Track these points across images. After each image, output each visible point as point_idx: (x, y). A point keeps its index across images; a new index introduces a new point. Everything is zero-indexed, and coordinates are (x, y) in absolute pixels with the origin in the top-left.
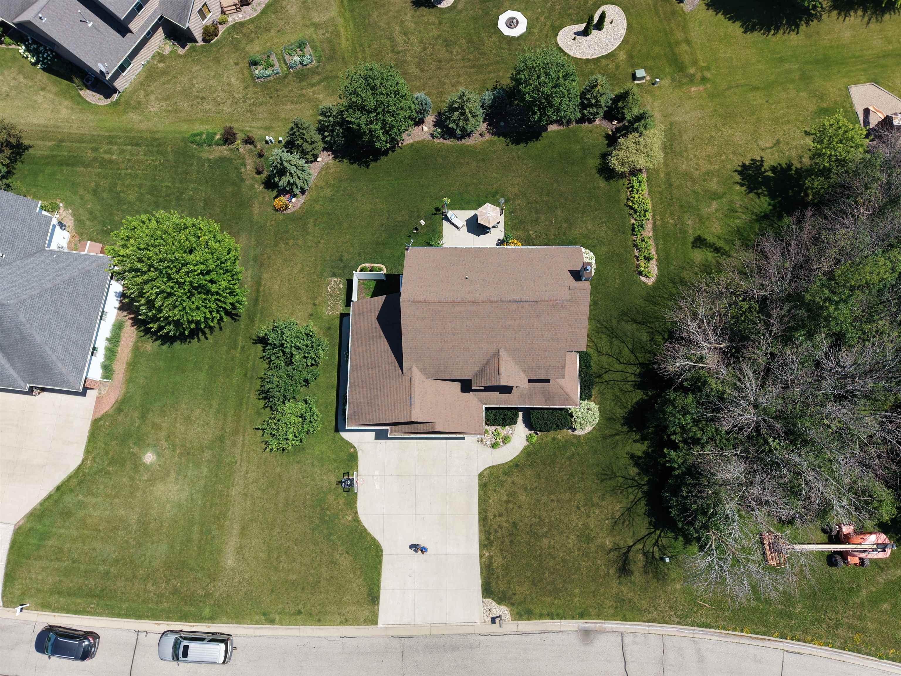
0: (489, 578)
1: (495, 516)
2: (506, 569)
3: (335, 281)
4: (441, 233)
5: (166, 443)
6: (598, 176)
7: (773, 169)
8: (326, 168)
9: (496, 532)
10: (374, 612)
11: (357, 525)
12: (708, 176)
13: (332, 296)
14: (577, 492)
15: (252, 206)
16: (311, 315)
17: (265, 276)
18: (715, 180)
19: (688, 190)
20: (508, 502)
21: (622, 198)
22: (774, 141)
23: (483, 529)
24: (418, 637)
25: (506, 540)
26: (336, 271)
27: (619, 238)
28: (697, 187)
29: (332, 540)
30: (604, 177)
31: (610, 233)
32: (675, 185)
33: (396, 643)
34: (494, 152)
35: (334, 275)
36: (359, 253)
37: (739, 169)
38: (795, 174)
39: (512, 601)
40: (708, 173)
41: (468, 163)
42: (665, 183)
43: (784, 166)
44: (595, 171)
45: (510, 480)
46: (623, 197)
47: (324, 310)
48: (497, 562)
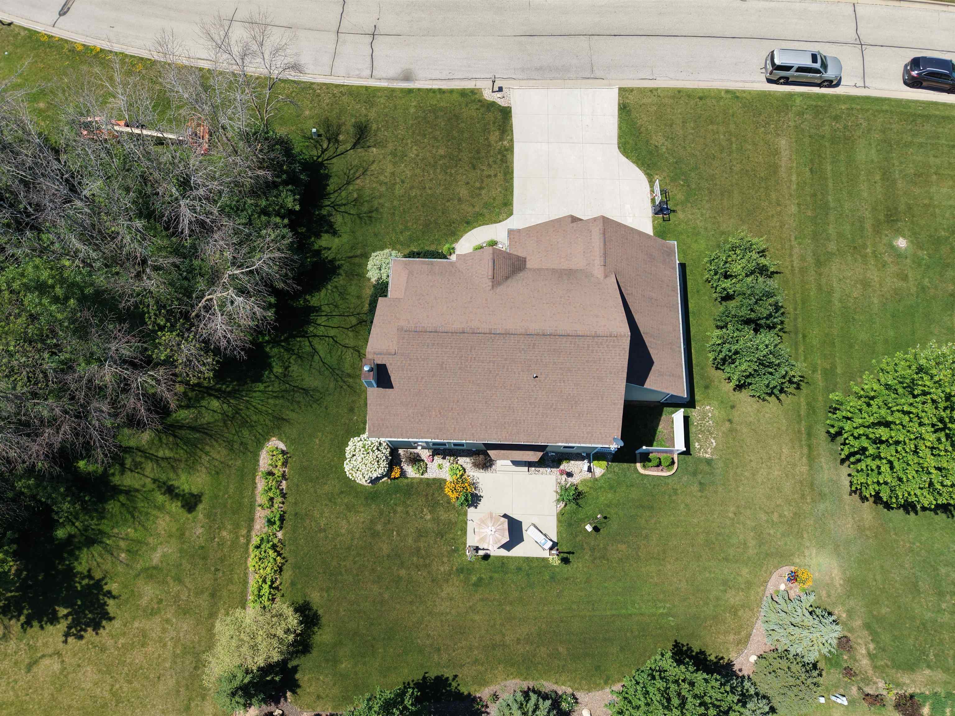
0: (504, 122)
1: (495, 176)
2: (485, 130)
3: (706, 453)
4: (559, 521)
5: (886, 259)
6: (320, 612)
7: (54, 619)
8: (743, 642)
9: (495, 162)
10: (623, 98)
11: (648, 171)
12: (152, 609)
13: (709, 431)
14: (403, 196)
15: (844, 580)
16: (733, 407)
17: (805, 469)
18: (144, 602)
19: (189, 585)
20: (481, 188)
21: (290, 573)
22: (35, 669)
23: (509, 164)
24: (577, 78)
25: (484, 154)
26: (707, 468)
27: (304, 506)
28: (175, 588)
29: (674, 158)
30: (310, 609)
31: (316, 514)
32: (206, 594)
33: (598, 74)
34: (476, 662)
35: (709, 462)
36: (676, 493)
37: (104, 623)
38: (23, 608)
39: (480, 104)
40: (153, 613)
41: (518, 641)
42: (220, 598)
43: (35, 623)
44: (323, 621)
45: (477, 209)
46: (288, 574)
47: (716, 412)
48: (494, 137)
